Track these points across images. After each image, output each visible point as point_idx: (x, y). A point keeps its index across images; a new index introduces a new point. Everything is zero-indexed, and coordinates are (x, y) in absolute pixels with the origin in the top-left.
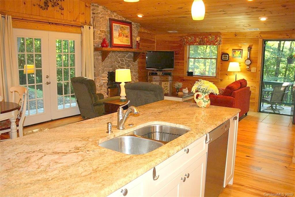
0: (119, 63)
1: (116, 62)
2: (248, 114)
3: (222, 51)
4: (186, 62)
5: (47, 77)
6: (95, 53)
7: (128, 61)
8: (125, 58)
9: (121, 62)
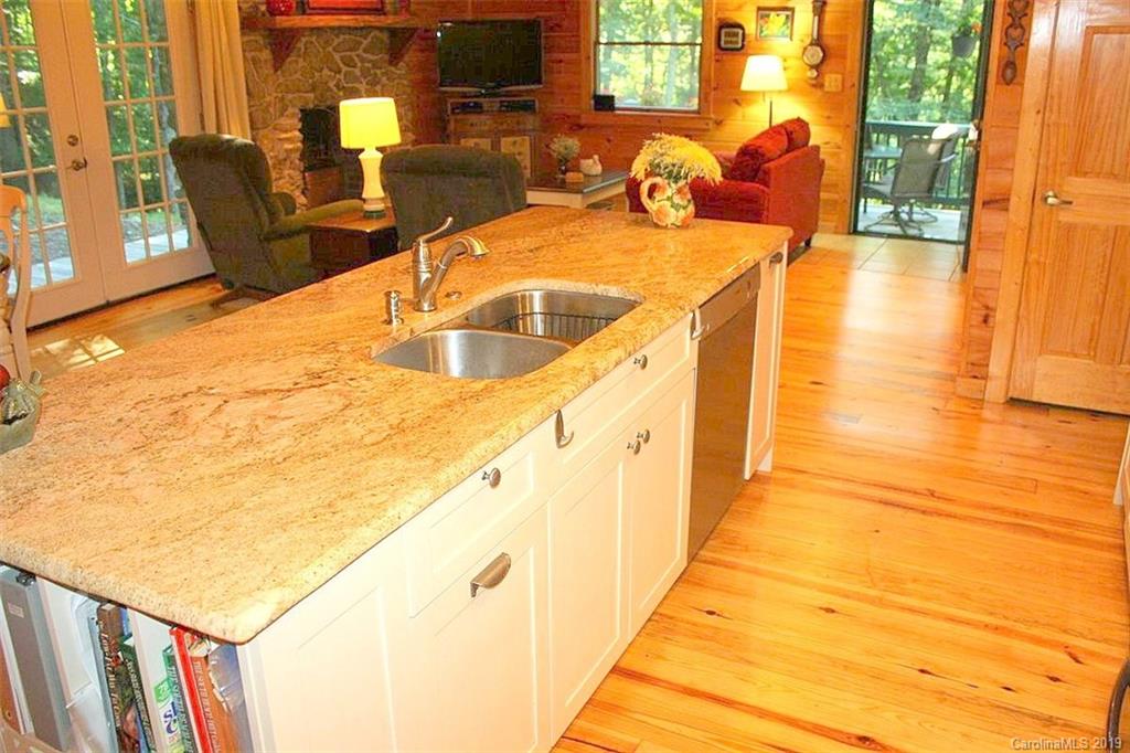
0: (339, 72)
1: (326, 72)
2: (813, 243)
3: (720, 15)
4: (589, 58)
5: (73, 141)
6: (246, 39)
7: (370, 65)
8: (360, 52)
9: (344, 69)
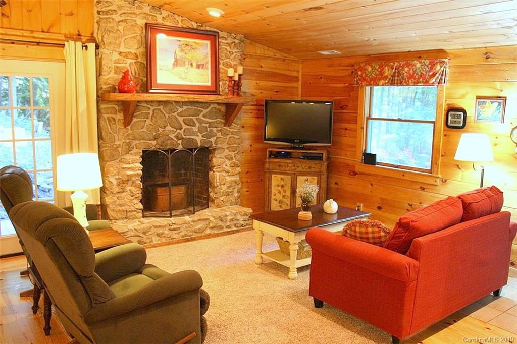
0: (181, 129)
1: (169, 128)
3: (449, 102)
4: (362, 128)
6: (100, 106)
7: (207, 125)
8: (201, 116)
9: (184, 126)
